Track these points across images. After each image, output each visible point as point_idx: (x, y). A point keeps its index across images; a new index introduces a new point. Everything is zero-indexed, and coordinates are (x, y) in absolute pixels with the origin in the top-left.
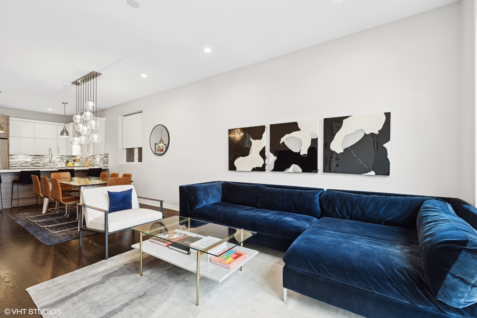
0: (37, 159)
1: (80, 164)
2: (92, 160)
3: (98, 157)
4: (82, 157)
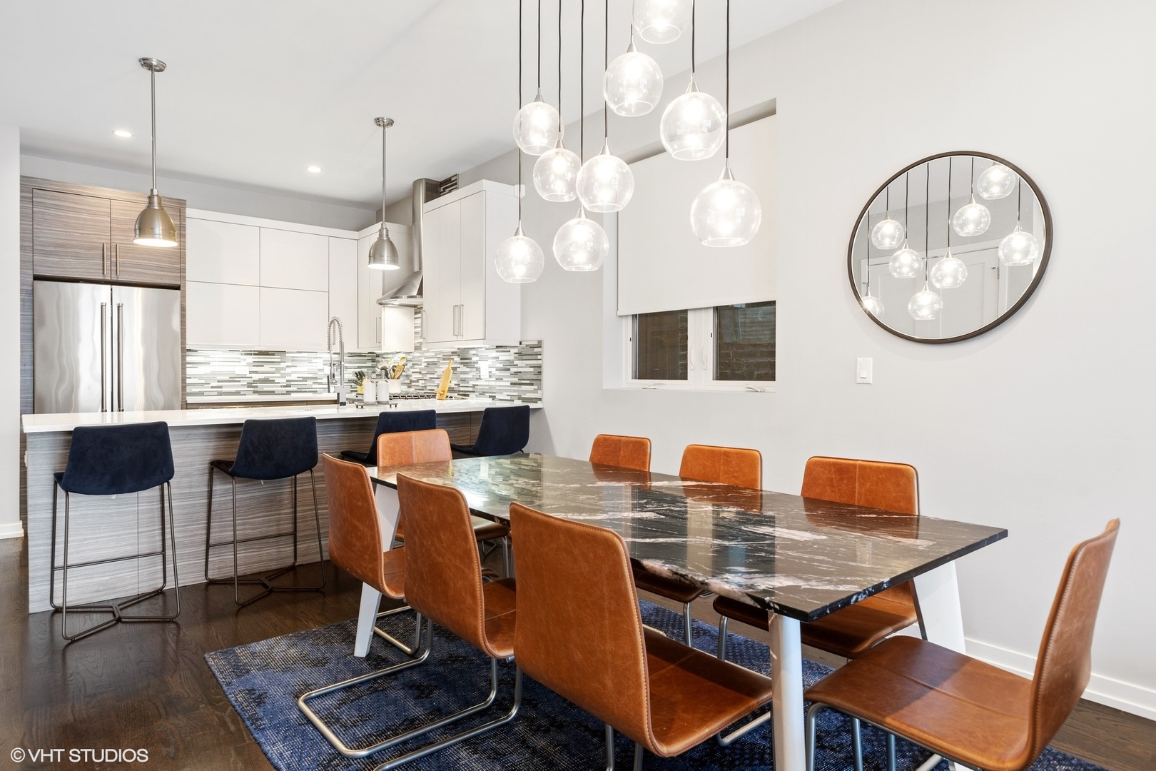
0: (267, 368)
1: (403, 384)
2: (455, 369)
3: (484, 359)
4: (409, 357)
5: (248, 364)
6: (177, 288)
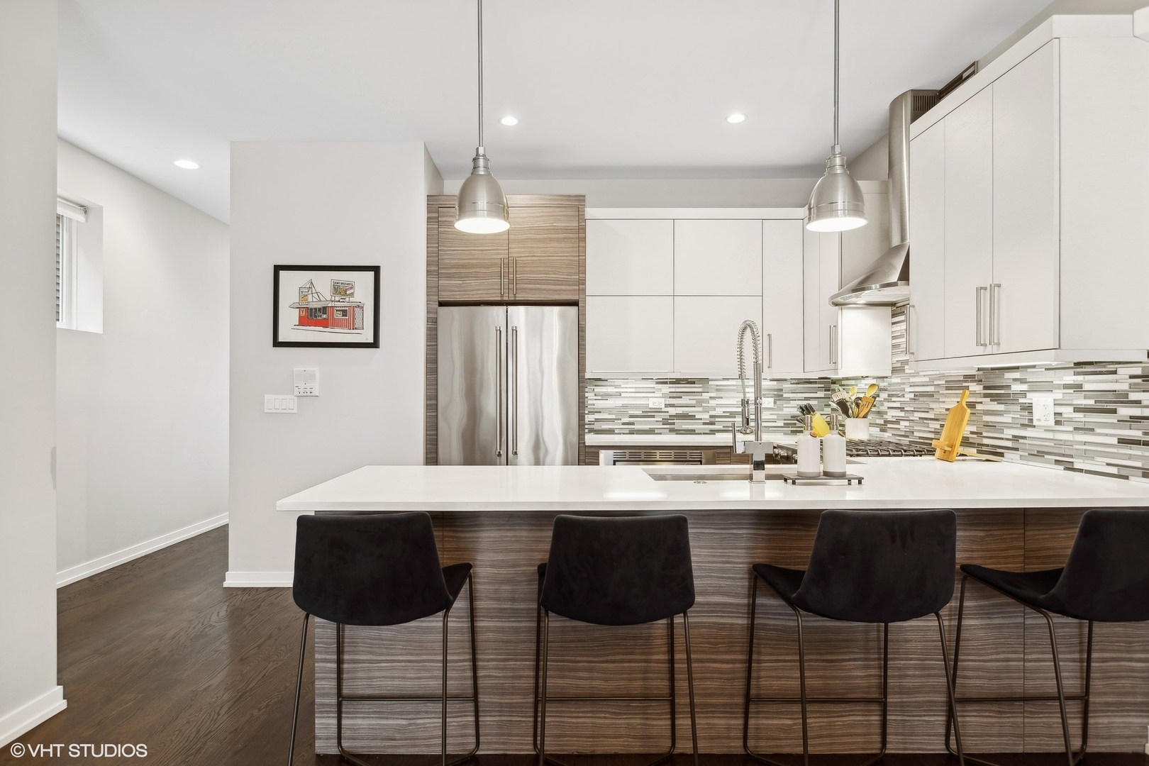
0: (685, 400)
1: (872, 425)
2: (971, 405)
3: (1047, 388)
4: (882, 385)
5: (664, 396)
6: (574, 303)
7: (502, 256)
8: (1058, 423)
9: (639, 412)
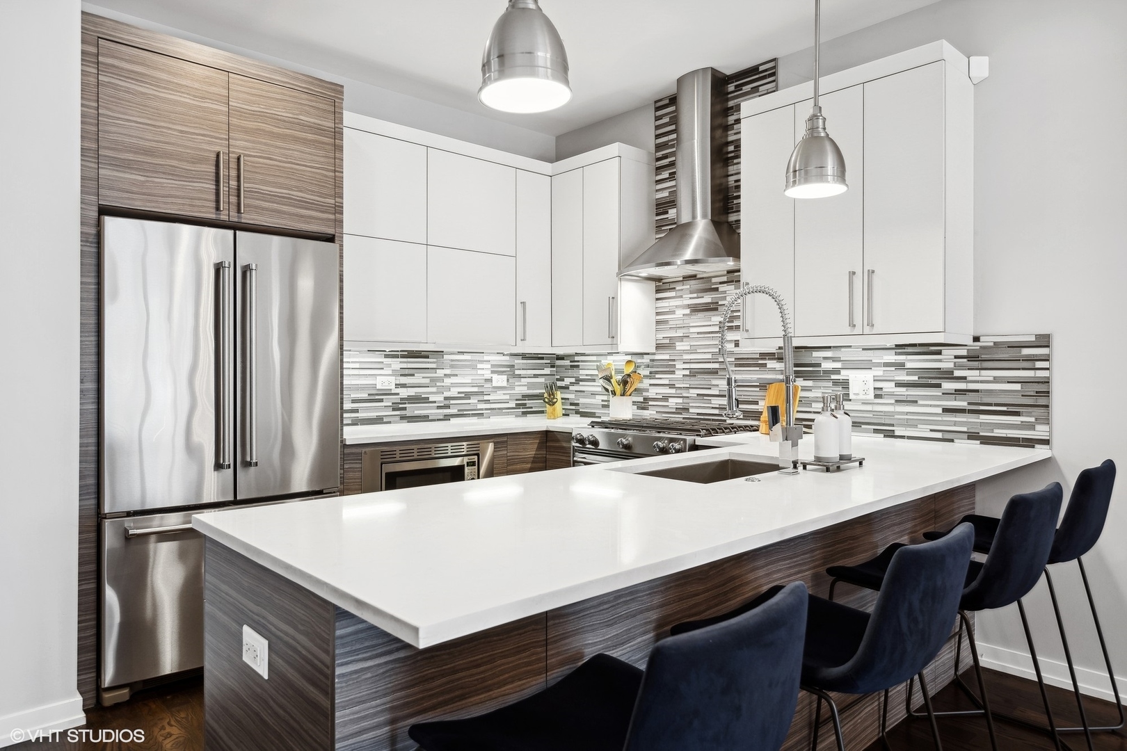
0: (418, 379)
1: (632, 403)
3: (866, 366)
4: (642, 361)
5: (395, 373)
6: (330, 239)
7: (217, 149)
8: (877, 396)
9: (364, 395)
